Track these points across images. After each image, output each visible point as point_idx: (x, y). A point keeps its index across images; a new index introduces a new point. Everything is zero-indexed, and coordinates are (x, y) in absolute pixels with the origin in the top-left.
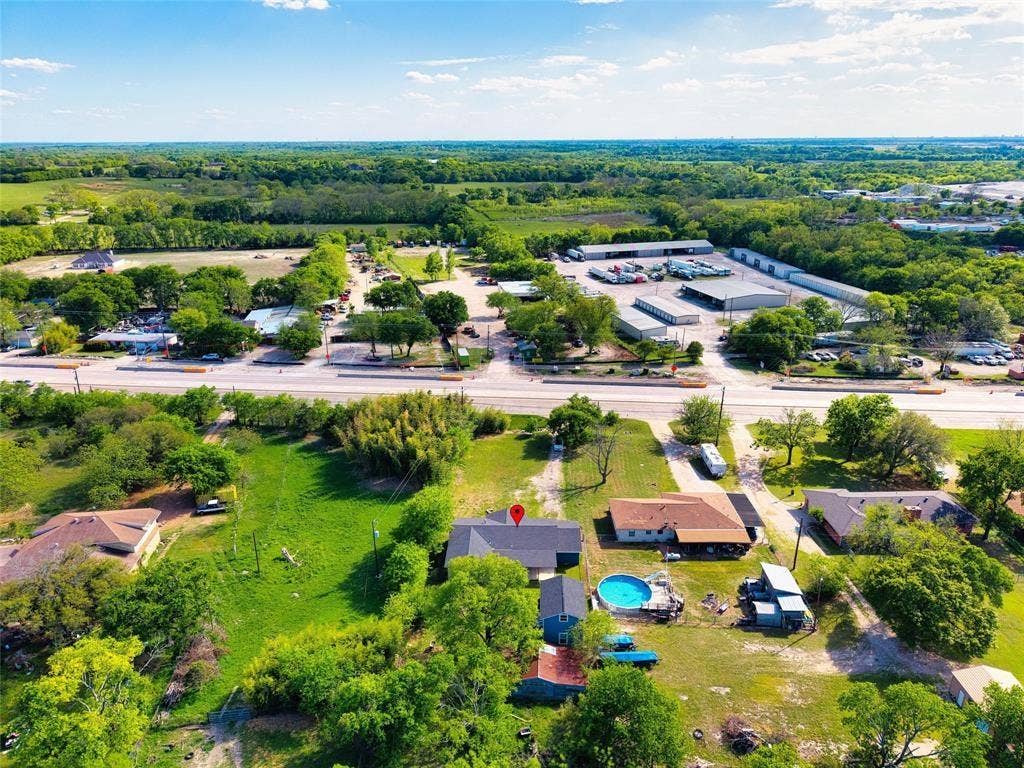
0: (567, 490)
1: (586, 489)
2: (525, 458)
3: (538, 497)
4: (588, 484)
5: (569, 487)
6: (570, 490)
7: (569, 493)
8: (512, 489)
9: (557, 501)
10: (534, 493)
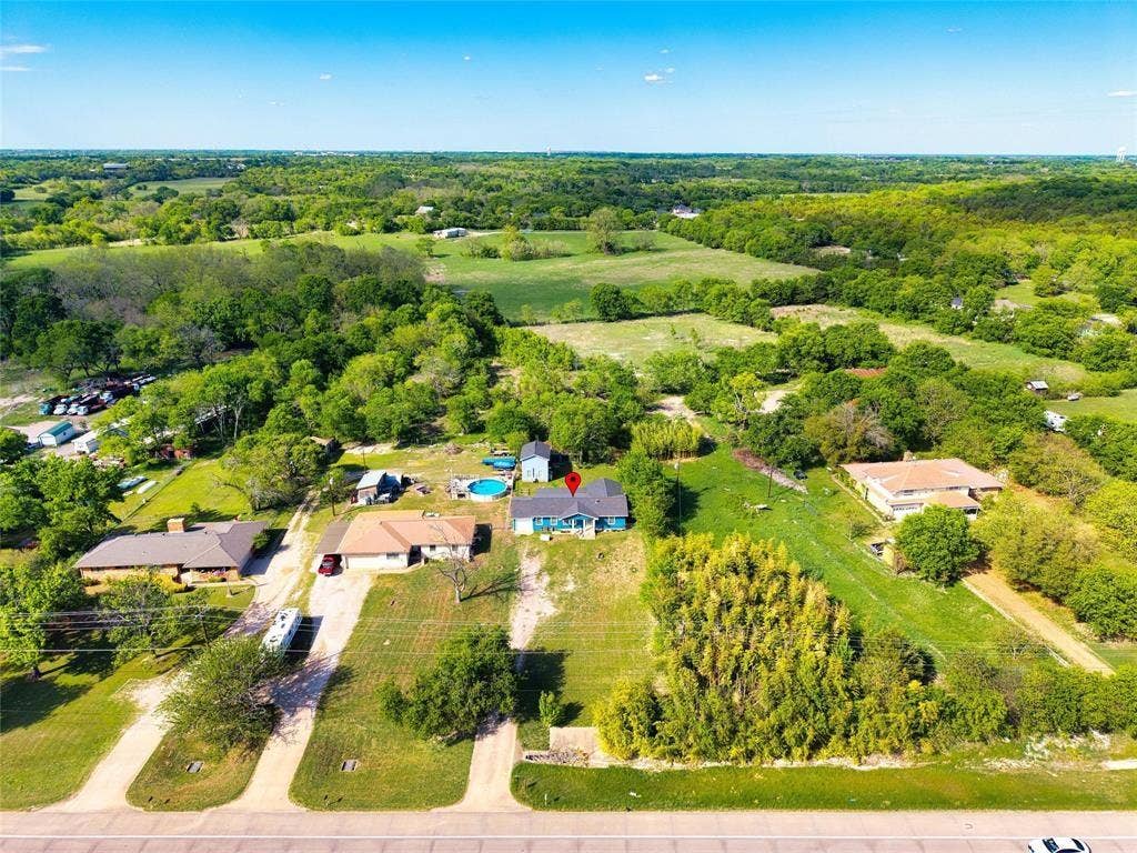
0: (508, 590)
1: (484, 593)
2: (560, 656)
3: (547, 579)
4: (481, 599)
5: (504, 594)
6: (504, 590)
7: (507, 585)
8: (579, 592)
9: (524, 572)
10: (552, 584)
